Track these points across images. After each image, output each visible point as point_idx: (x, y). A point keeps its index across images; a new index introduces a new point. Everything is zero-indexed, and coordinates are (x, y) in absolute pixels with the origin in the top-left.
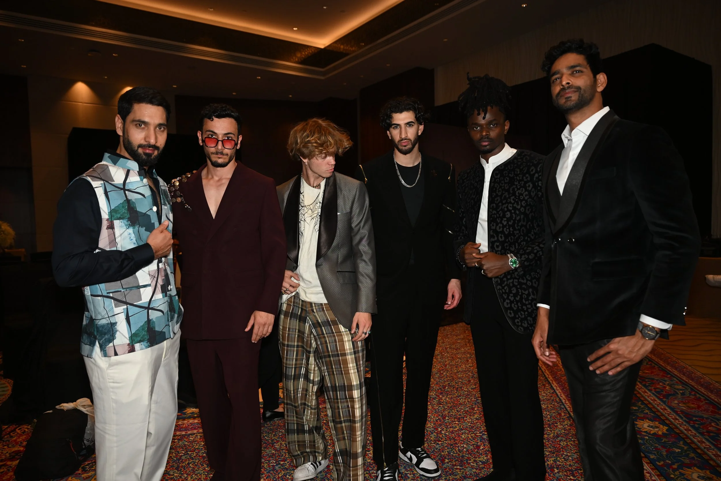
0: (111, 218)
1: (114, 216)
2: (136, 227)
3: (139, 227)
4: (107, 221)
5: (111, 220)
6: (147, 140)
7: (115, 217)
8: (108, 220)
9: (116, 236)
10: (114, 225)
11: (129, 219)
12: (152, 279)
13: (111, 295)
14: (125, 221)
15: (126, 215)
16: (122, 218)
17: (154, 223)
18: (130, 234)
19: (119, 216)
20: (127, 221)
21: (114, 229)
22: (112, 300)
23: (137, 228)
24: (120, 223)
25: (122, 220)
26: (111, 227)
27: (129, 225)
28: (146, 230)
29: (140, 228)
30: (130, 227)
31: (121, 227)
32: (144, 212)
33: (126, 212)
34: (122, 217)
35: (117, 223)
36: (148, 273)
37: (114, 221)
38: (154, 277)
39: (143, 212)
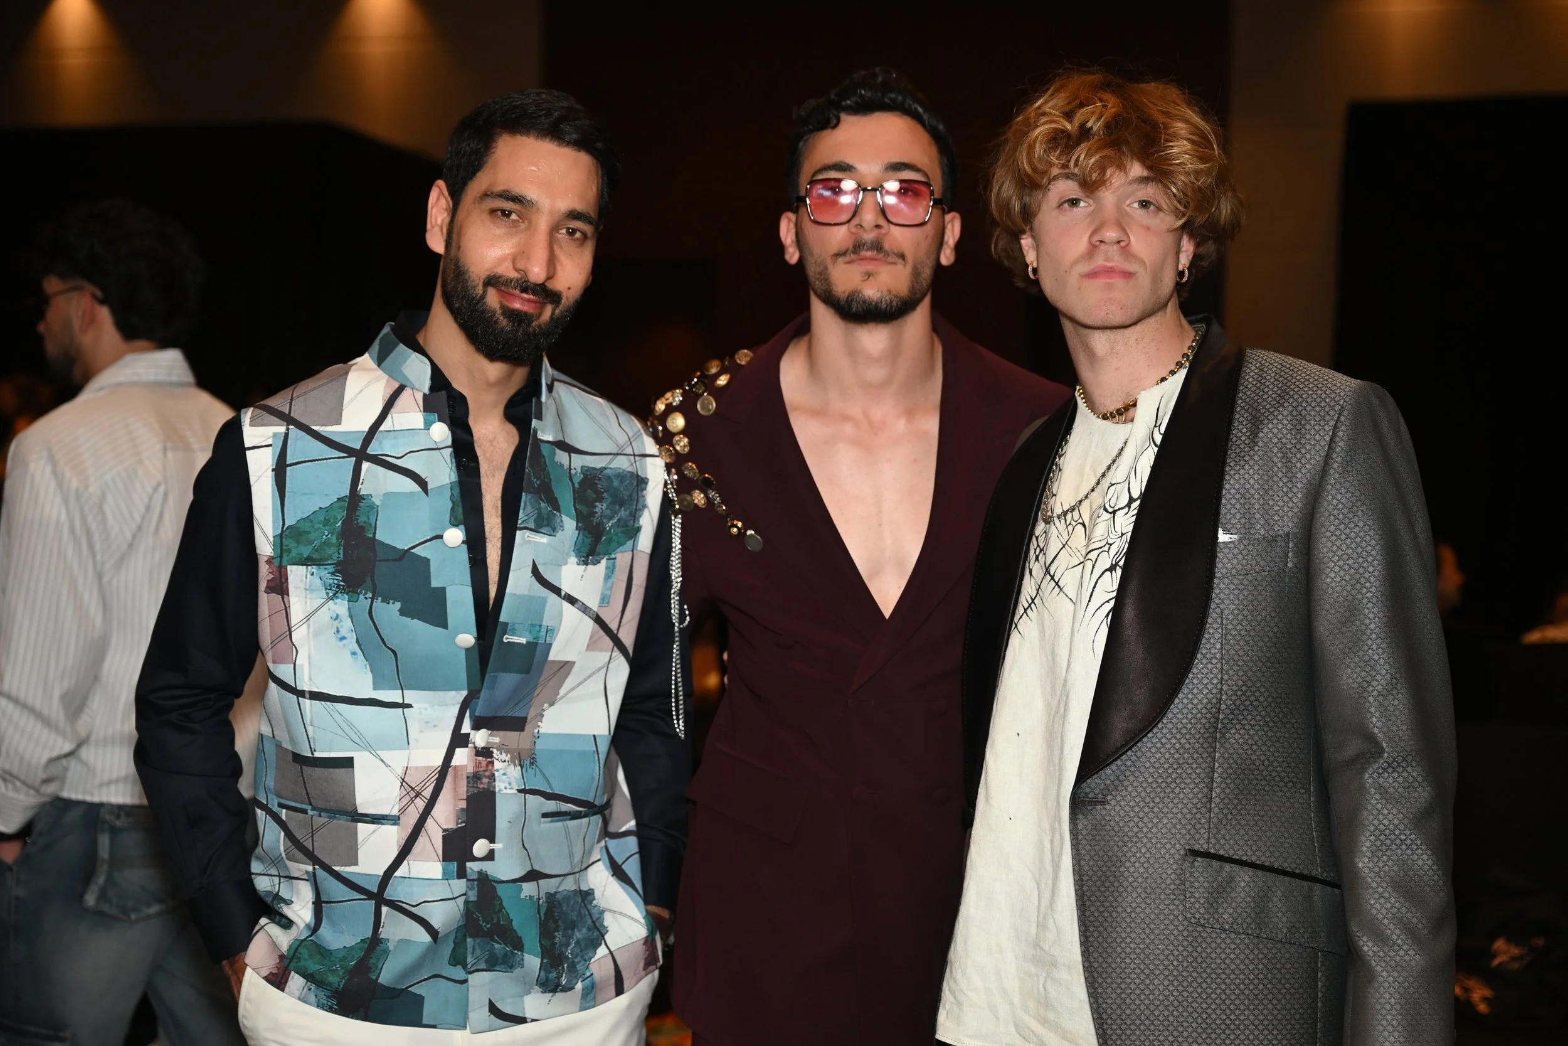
0: (281, 556)
1: (289, 551)
2: (361, 596)
3: (373, 599)
4: (267, 566)
5: (281, 561)
6: (519, 265)
7: (294, 553)
8: (270, 561)
9: (293, 622)
10: (287, 580)
11: (341, 568)
12: (408, 798)
13: (284, 813)
14: (325, 572)
15: (332, 550)
16: (317, 560)
17: (443, 590)
18: (337, 618)
19: (306, 551)
20: (333, 574)
21: (288, 595)
22: (282, 834)
23: (363, 602)
24: (309, 576)
25: (314, 569)
26: (280, 587)
27: (338, 586)
28: (402, 612)
29: (378, 603)
30: (339, 595)
31: (309, 589)
32: (402, 545)
33: (334, 540)
34: (315, 556)
35: (297, 575)
36: (401, 772)
37: (289, 567)
38: (418, 795)
39: (399, 546)
